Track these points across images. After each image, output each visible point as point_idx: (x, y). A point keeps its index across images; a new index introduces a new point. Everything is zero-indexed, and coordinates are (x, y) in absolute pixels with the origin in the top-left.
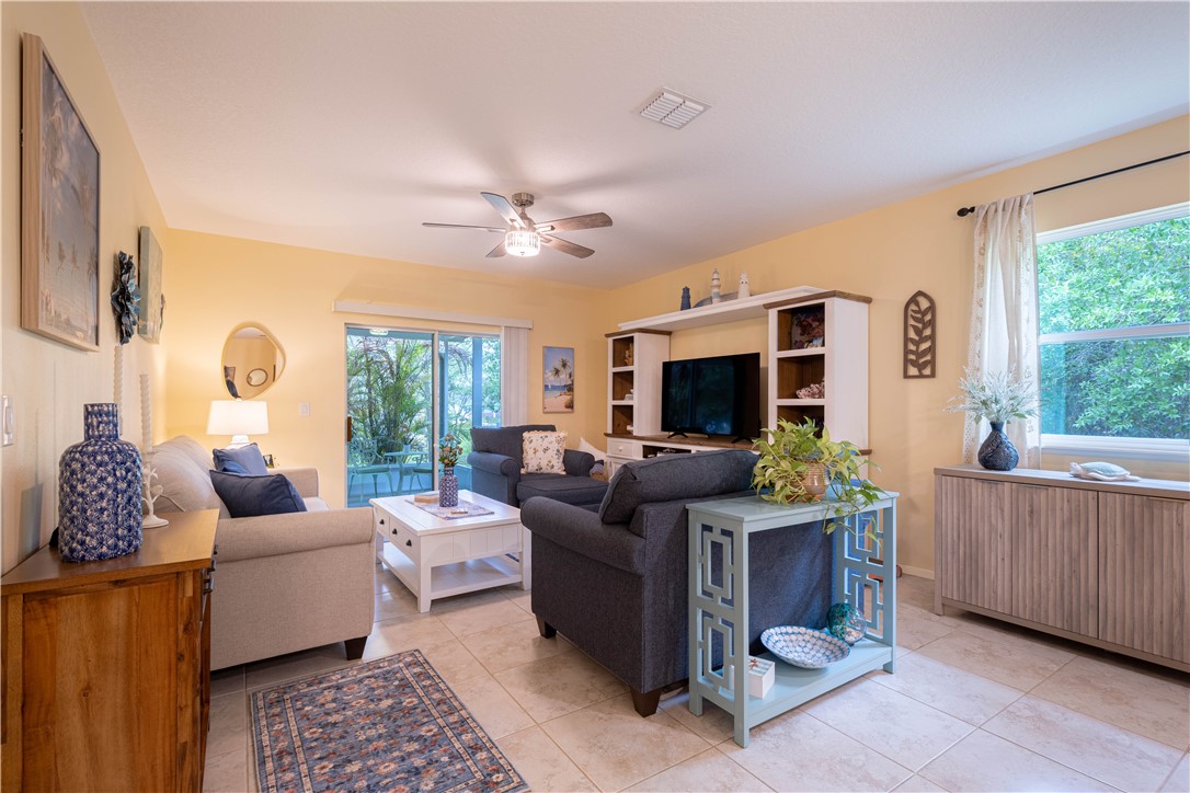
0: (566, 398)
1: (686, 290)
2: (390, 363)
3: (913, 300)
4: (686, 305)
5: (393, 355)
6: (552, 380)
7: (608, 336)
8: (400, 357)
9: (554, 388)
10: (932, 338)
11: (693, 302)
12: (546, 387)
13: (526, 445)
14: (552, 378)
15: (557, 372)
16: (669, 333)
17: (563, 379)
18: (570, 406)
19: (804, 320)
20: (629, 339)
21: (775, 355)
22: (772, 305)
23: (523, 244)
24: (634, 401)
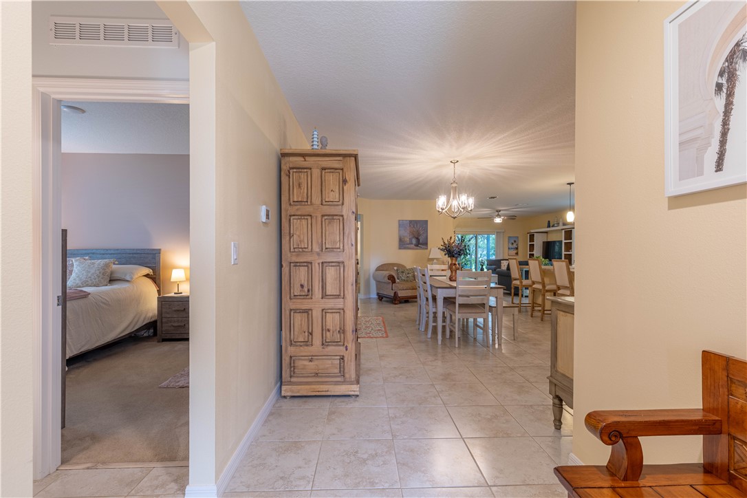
0: (515, 251)
1: (549, 221)
4: (549, 226)
6: (511, 246)
7: (527, 234)
9: (512, 248)
11: (551, 225)
12: (509, 248)
13: (503, 264)
15: (512, 244)
17: (515, 246)
18: (517, 254)
19: (569, 234)
20: (533, 235)
21: (564, 241)
22: (562, 229)
23: (498, 220)
24: (534, 253)
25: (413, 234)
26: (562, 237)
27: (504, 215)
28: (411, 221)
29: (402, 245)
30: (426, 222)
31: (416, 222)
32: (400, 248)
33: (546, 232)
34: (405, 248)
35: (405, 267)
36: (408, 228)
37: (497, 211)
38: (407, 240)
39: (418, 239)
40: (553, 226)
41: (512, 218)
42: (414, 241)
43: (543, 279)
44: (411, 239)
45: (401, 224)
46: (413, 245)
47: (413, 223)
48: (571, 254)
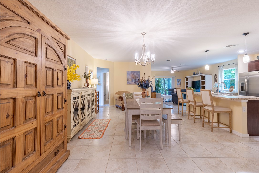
0: (180, 85)
1: (194, 72)
2: (158, 81)
3: (215, 75)
4: (194, 74)
5: (158, 80)
6: (178, 83)
7: (185, 78)
8: (159, 80)
9: (178, 84)
10: (217, 79)
11: (195, 74)
13: (174, 91)
15: (179, 82)
17: (180, 83)
18: (181, 86)
19: (203, 77)
20: (188, 78)
21: (201, 81)
22: (200, 75)
23: (172, 72)
24: (188, 86)
25: (133, 77)
26: (200, 79)
27: (175, 70)
28: (132, 72)
29: (128, 82)
30: (139, 72)
31: (135, 72)
32: (127, 84)
33: (193, 77)
34: (129, 84)
35: (129, 92)
36: (131, 75)
37: (172, 68)
38: (131, 80)
39: (135, 80)
40: (196, 74)
41: (178, 71)
42: (134, 81)
43: (195, 100)
44: (132, 80)
45: (128, 73)
46: (133, 83)
47: (133, 72)
48: (205, 86)
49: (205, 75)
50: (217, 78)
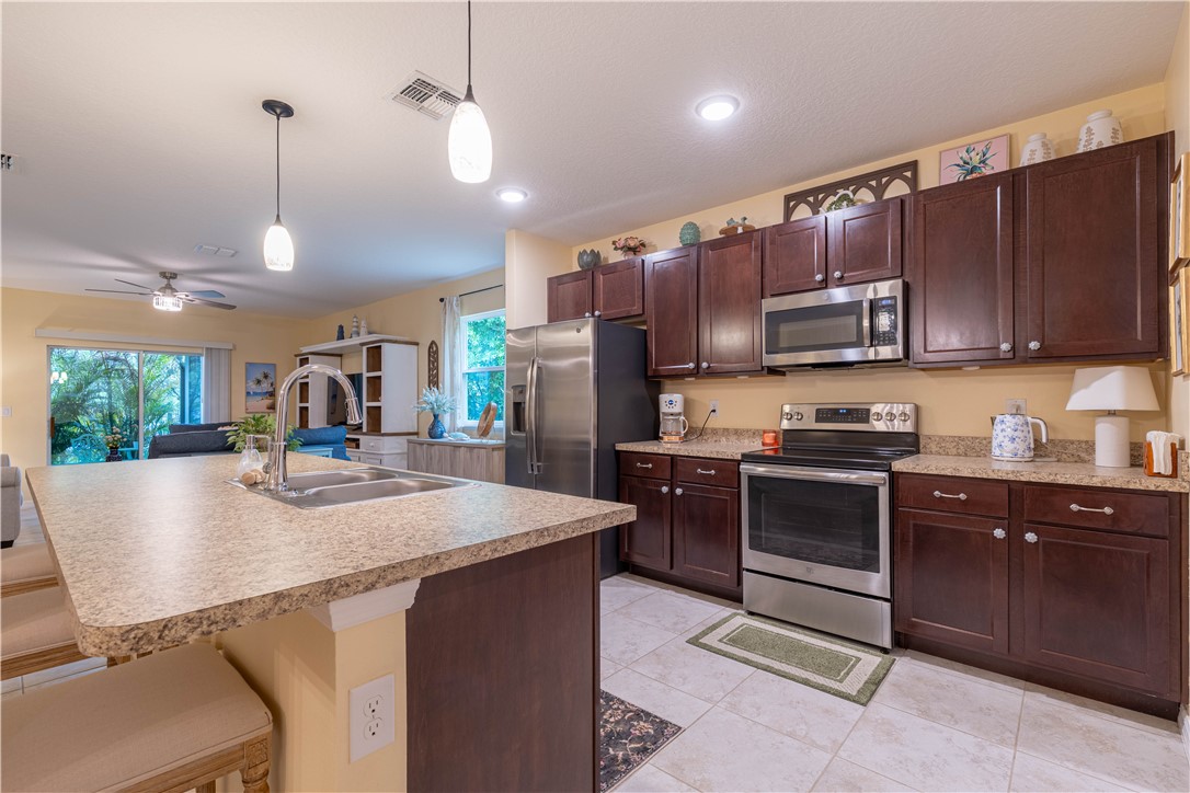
0: (268, 402)
1: (341, 327)
3: (431, 346)
4: (341, 336)
7: (296, 356)
9: (255, 394)
10: (437, 368)
12: (248, 393)
14: (254, 386)
15: (259, 382)
16: (341, 356)
17: (265, 386)
18: (272, 407)
19: (375, 356)
20: (306, 360)
21: (366, 375)
22: (363, 344)
23: (168, 304)
24: (309, 403)
26: (360, 365)
33: (335, 354)
37: (164, 275)
40: (348, 336)
41: (221, 302)
48: (380, 407)
49: (382, 341)
50: (437, 360)
